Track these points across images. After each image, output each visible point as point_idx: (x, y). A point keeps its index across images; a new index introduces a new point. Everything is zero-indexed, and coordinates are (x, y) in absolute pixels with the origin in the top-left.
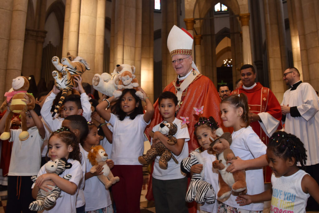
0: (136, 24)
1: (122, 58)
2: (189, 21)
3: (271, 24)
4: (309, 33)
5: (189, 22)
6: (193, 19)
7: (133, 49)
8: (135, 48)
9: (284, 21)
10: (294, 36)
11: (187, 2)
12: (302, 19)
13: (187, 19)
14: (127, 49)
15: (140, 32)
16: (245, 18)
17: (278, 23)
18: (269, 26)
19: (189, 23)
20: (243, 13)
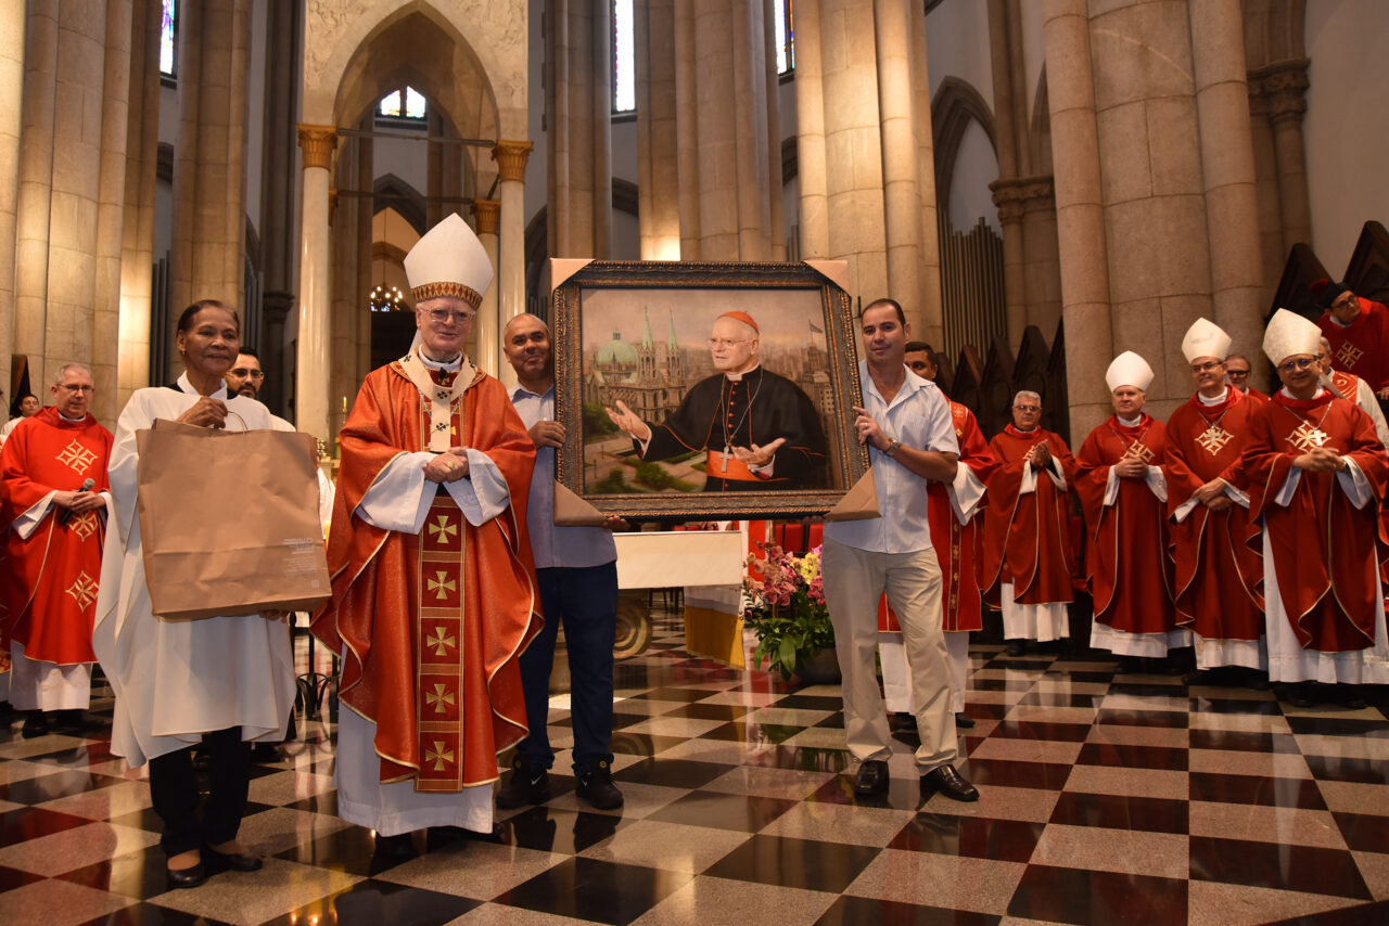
0: (106, 113)
1: (45, 237)
2: (317, 133)
3: (573, 188)
4: (716, 236)
5: (314, 136)
6: (332, 130)
7: (90, 208)
8: (99, 204)
9: (609, 185)
10: (649, 237)
11: (312, 64)
12: (696, 188)
13: (311, 126)
14: (65, 206)
15: (120, 144)
16: (514, 155)
17: (595, 189)
18: (566, 193)
19: (318, 140)
20: (511, 139)
